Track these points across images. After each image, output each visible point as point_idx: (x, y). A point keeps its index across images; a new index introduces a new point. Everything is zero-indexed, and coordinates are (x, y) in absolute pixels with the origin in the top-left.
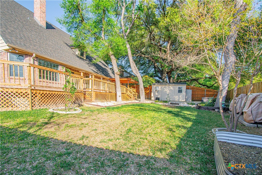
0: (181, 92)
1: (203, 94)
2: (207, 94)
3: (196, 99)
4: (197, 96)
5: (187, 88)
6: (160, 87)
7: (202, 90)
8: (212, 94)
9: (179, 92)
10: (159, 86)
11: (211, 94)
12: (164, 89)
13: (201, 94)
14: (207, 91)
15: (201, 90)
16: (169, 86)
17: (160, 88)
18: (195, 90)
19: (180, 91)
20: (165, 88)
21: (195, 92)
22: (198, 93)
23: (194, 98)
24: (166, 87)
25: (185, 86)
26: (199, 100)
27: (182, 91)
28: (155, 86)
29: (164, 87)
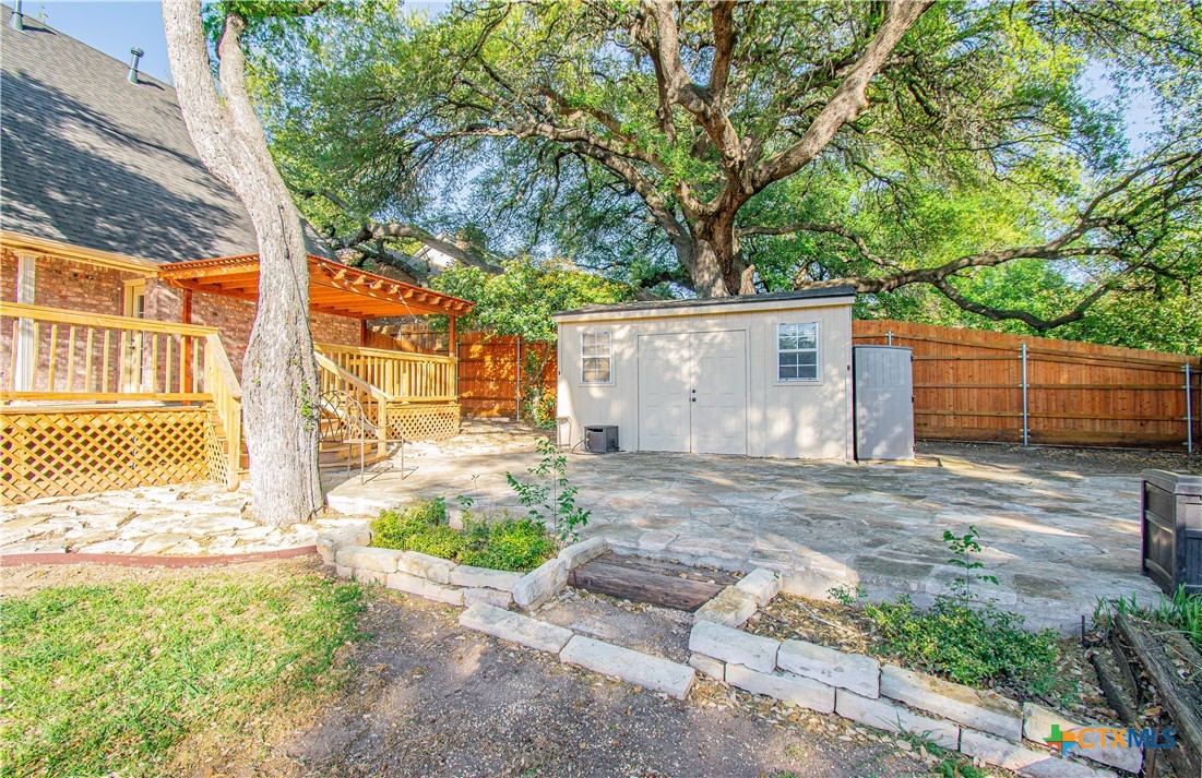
0: (810, 373)
1: (1004, 380)
2: (1041, 381)
3: (950, 422)
4: (958, 402)
5: (859, 340)
6: (621, 332)
7: (990, 354)
8: (1085, 381)
9: (785, 374)
10: (617, 326)
11: (1074, 382)
12: (659, 343)
13: (990, 382)
14: (1036, 357)
15: (982, 354)
16: (698, 323)
17: (621, 341)
18: (933, 351)
19: (798, 364)
20: (660, 334)
21: (932, 368)
22: (957, 379)
23: (934, 421)
24: (676, 326)
25: (840, 310)
26: (973, 433)
27: (810, 358)
28: (581, 329)
29: (652, 327)
